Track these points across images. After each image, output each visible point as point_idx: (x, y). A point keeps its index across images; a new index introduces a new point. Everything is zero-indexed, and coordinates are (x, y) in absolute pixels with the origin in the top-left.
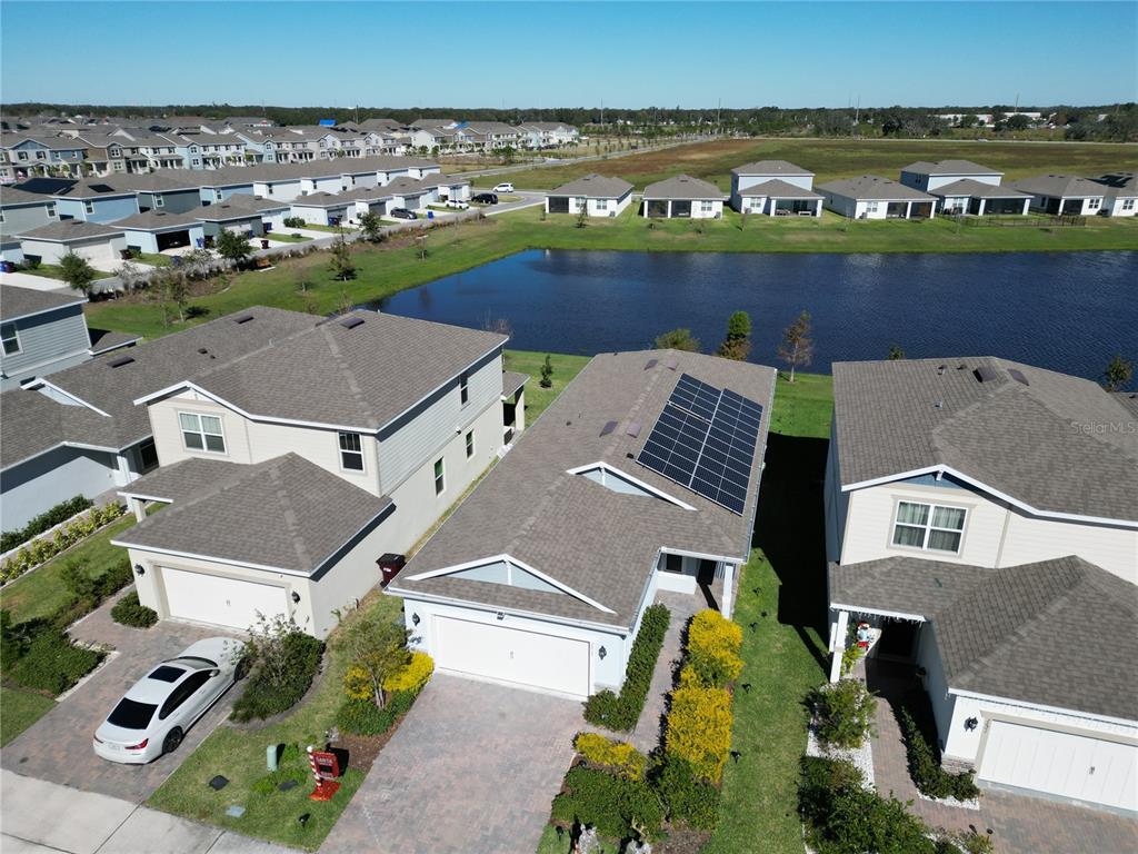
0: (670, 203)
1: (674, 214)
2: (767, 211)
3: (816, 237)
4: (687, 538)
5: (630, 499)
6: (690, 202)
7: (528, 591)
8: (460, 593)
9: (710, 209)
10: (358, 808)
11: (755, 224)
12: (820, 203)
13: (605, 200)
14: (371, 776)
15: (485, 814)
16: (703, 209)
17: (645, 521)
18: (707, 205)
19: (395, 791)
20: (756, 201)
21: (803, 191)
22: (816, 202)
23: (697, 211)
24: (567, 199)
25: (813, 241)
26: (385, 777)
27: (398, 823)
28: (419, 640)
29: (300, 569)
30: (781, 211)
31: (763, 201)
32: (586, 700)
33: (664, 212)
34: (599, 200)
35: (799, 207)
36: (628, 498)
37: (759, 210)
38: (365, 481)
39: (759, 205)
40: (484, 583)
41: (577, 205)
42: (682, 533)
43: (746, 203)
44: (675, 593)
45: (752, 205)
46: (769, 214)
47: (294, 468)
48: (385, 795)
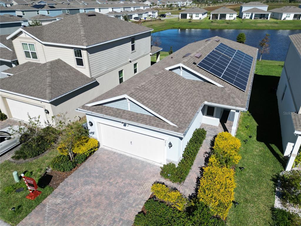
0: (219, 15)
1: (220, 18)
2: (251, 18)
3: (268, 25)
4: (218, 98)
5: (193, 82)
6: (225, 15)
7: (137, 114)
8: (107, 113)
9: (232, 17)
10: (44, 206)
11: (247, 21)
12: (270, 15)
13: (198, 14)
14: (56, 191)
15: (102, 217)
16: (230, 17)
17: (199, 91)
18: (231, 15)
19: (64, 200)
20: (248, 14)
21: (265, 12)
22: (268, 15)
23: (228, 18)
24: (186, 14)
25: (267, 26)
26: (62, 192)
27: (59, 216)
28: (93, 133)
29: (45, 99)
30: (256, 18)
31: (250, 14)
32: (162, 166)
33: (217, 18)
34: (196, 14)
35: (263, 16)
36: (191, 81)
37: (248, 18)
38: (84, 70)
39: (248, 16)
40: (118, 109)
41: (190, 16)
42: (216, 96)
43: (244, 14)
44: (209, 125)
45: (246, 16)
46: (252, 19)
47: (58, 64)
48: (59, 201)
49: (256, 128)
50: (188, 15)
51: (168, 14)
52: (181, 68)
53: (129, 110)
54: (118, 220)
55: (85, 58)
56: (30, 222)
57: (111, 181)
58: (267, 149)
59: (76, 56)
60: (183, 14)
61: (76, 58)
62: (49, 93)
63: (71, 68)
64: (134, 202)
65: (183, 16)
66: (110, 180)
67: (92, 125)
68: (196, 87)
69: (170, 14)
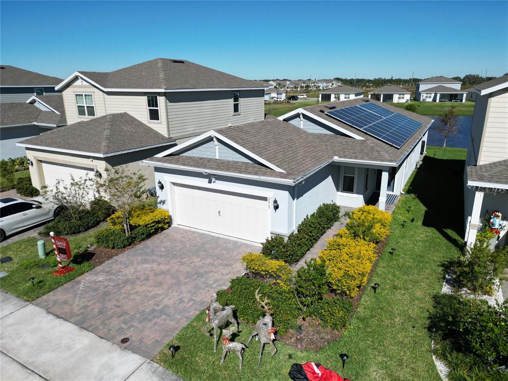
0: (382, 95)
1: (383, 101)
2: (434, 100)
3: (462, 109)
5: (319, 136)
6: (392, 95)
7: (229, 162)
8: (185, 163)
9: (403, 98)
10: (78, 283)
11: (428, 104)
12: (465, 95)
13: (349, 94)
14: (99, 268)
16: (399, 98)
17: (327, 146)
18: (402, 96)
19: (108, 278)
20: (429, 95)
21: (457, 91)
22: (463, 95)
23: (396, 99)
24: (330, 95)
25: (461, 111)
26: (107, 270)
27: (98, 294)
28: (163, 202)
29: (98, 152)
30: (443, 100)
31: (433, 95)
33: (379, 99)
34: (346, 94)
35: (453, 97)
36: (316, 135)
37: (430, 100)
39: (430, 97)
40: (201, 159)
41: (335, 98)
42: (352, 151)
43: (423, 96)
45: (427, 97)
46: (436, 101)
47: (125, 118)
48: (100, 278)
49: (423, 212)
50: (333, 96)
51: (302, 97)
52: (301, 116)
53: (217, 158)
54: (186, 300)
55: (161, 107)
56: (54, 298)
57: (184, 260)
58: (438, 234)
59: (149, 106)
60: (325, 94)
61: (149, 109)
62: (105, 146)
63: (141, 124)
64: (214, 283)
65: (325, 97)
66: (182, 259)
67: (162, 187)
68: (324, 142)
69: (305, 97)
